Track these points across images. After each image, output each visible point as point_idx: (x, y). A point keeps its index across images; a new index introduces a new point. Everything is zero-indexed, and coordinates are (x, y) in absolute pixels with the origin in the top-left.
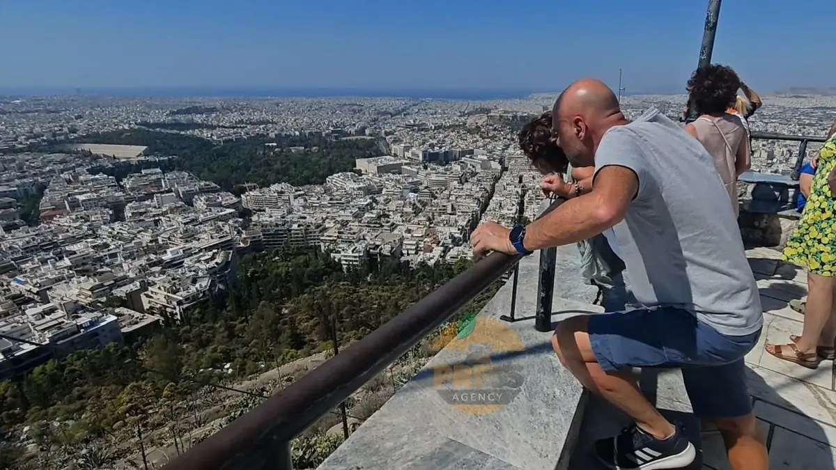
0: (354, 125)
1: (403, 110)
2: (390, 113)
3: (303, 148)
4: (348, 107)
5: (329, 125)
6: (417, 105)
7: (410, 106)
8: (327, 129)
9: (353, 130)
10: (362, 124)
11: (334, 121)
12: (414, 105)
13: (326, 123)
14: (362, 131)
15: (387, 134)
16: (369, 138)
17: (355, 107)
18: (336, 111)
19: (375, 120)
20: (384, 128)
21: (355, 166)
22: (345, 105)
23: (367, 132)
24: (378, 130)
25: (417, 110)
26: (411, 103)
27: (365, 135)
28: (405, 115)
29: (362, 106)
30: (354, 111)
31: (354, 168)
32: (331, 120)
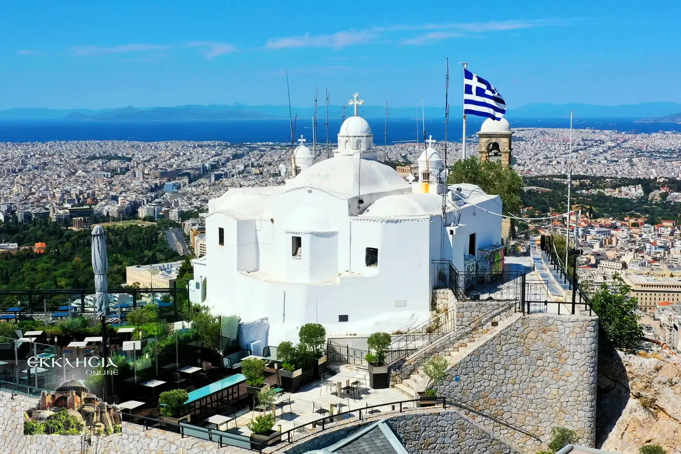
0: (115, 198)
1: (214, 167)
2: (188, 174)
3: (16, 245)
4: (100, 162)
5: (62, 199)
6: (242, 155)
7: (228, 160)
8: (60, 206)
9: (112, 209)
10: (132, 197)
11: (74, 193)
12: (236, 156)
13: (58, 195)
14: (131, 211)
15: (184, 216)
16: (147, 224)
17: (114, 163)
18: (76, 171)
19: (156, 189)
20: (177, 204)
21: (125, 280)
22: (94, 158)
23: (142, 212)
24: (164, 209)
25: (242, 167)
26: (229, 152)
27: (137, 218)
28: (218, 177)
29: (130, 160)
30: (114, 172)
31: (123, 285)
32: (67, 188)
